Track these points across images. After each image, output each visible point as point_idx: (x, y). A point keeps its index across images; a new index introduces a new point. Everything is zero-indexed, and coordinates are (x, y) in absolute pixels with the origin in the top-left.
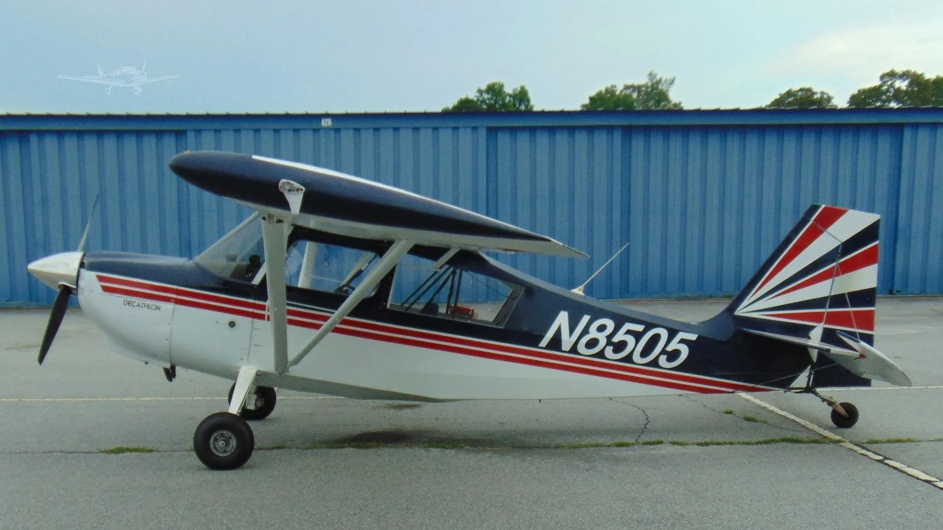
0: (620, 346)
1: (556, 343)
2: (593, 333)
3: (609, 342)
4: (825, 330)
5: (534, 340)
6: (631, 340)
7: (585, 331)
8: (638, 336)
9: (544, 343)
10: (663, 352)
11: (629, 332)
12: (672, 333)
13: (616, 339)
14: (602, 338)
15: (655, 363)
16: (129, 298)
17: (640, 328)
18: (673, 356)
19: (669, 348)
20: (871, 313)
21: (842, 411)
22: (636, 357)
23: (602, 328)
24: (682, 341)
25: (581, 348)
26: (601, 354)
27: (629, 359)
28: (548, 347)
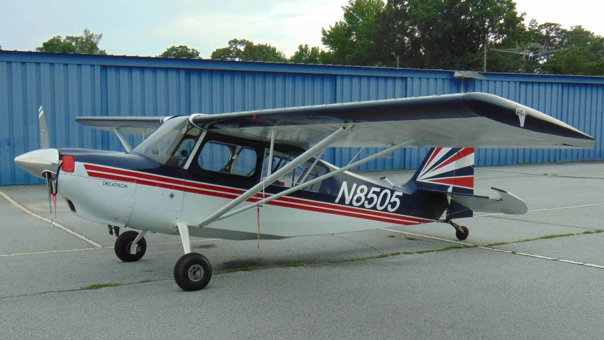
0: (371, 201)
1: (342, 200)
2: (359, 194)
3: (366, 199)
4: (453, 187)
5: (333, 199)
6: (375, 196)
7: (355, 193)
8: (378, 194)
9: (337, 201)
10: (390, 203)
11: (374, 192)
12: (392, 192)
13: (369, 197)
14: (362, 195)
15: (386, 209)
16: (107, 180)
17: (378, 190)
18: (393, 204)
19: (392, 201)
20: (472, 178)
21: (462, 230)
22: (378, 207)
23: (362, 191)
24: (397, 196)
25: (354, 203)
26: (363, 206)
27: (374, 208)
28: (339, 203)
